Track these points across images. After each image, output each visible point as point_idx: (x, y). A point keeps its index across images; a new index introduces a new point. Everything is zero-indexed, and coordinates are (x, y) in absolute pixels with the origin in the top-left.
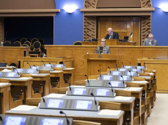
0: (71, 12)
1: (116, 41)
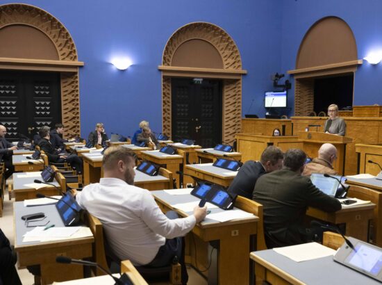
1: (379, 109)
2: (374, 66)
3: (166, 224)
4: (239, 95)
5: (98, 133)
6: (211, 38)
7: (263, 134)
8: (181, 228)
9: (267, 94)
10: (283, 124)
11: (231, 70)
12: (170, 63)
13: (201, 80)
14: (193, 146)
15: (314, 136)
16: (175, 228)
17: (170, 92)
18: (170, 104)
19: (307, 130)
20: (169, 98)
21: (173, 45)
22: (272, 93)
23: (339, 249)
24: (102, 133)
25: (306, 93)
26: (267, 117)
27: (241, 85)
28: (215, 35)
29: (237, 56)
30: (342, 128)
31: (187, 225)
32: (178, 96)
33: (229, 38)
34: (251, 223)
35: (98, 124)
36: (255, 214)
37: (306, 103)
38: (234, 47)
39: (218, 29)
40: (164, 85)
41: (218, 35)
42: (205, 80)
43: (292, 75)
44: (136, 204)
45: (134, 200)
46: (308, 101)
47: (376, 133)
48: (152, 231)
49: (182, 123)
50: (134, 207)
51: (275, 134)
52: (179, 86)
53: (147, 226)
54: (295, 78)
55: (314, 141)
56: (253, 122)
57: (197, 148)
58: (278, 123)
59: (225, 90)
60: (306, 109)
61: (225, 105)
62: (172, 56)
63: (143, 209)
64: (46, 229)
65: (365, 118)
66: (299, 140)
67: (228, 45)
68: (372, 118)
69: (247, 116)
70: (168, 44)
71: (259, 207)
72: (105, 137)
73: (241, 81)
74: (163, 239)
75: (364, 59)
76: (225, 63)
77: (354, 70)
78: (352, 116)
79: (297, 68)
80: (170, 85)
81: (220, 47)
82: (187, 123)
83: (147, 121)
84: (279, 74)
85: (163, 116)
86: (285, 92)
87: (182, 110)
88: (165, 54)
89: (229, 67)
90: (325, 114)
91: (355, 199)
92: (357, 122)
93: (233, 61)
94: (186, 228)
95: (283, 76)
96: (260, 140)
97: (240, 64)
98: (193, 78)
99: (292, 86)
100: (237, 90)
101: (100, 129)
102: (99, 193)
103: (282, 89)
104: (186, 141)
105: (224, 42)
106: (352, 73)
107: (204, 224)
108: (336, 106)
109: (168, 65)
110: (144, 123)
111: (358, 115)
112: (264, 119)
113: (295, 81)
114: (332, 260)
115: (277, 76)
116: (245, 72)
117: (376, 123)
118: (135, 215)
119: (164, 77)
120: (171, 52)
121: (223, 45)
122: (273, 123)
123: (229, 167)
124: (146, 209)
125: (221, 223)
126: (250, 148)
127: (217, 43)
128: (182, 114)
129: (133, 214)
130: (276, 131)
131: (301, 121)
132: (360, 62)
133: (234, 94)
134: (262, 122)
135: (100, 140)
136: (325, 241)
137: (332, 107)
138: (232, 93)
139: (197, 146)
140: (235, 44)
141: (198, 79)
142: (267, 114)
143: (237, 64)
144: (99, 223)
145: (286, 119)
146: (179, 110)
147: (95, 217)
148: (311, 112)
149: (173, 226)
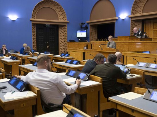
0: (124, 18)
1: (128, 37)
2: (123, 20)
3: (67, 88)
4: (66, 32)
5: (4, 49)
6: (53, 7)
7: (79, 49)
8: (73, 89)
9: (78, 31)
10: (87, 44)
11: (62, 21)
12: (35, 18)
13: (49, 25)
14: (49, 54)
15: (103, 49)
16: (71, 90)
17: (35, 31)
18: (36, 36)
19: (100, 47)
20: (35, 33)
21: (36, 9)
22: (80, 31)
23: (145, 94)
24: (5, 50)
25: (94, 31)
26: (79, 41)
27: (66, 27)
28: (55, 6)
29: (65, 15)
30: (114, 45)
31: (75, 88)
32: (39, 32)
33: (61, 7)
34: (99, 86)
35: (3, 45)
36: (99, 82)
37: (94, 35)
38: (63, 11)
39: (56, 3)
40: (33, 27)
41: (56, 6)
42: (51, 25)
43: (88, 23)
44: (55, 80)
45: (54, 78)
46: (95, 34)
47: (128, 47)
48: (61, 92)
49: (41, 44)
50: (55, 81)
51: (85, 49)
52: (39, 27)
53: (59, 89)
54: (90, 24)
55: (104, 51)
56: (73, 43)
57: (52, 55)
58: (84, 44)
59: (60, 30)
60: (94, 37)
61: (60, 36)
62: (36, 15)
63: (58, 82)
64: (12, 93)
65: (123, 41)
66: (97, 51)
67: (60, 10)
68: (126, 41)
69: (70, 41)
70: (34, 9)
71: (101, 79)
72: (7, 51)
73: (67, 26)
74: (65, 95)
75: (119, 17)
76: (59, 18)
77: (115, 21)
78: (117, 40)
79: (90, 21)
80: (35, 27)
81: (57, 11)
82: (43, 44)
83: (26, 44)
84: (83, 23)
85: (33, 41)
86: (86, 31)
87: (41, 38)
88: (33, 13)
89: (61, 19)
90: (107, 40)
91: (133, 74)
92: (120, 43)
93: (63, 17)
94: (75, 89)
95: (85, 23)
96: (79, 51)
97: (66, 18)
98: (45, 24)
99: (88, 28)
100: (65, 29)
101: (4, 48)
102: (37, 76)
103: (84, 29)
104: (46, 52)
105: (59, 8)
106: (114, 23)
107: (81, 87)
108: (112, 36)
109: (34, 18)
110: (25, 44)
111: (120, 40)
112: (78, 42)
113: (90, 26)
114: (143, 98)
115: (82, 23)
116: (68, 22)
117: (128, 43)
118: (55, 85)
119: (33, 24)
120: (35, 12)
121: (59, 10)
122: (82, 44)
123: (73, 63)
124: (59, 82)
125: (87, 86)
126: (74, 55)
127: (56, 9)
128: (41, 40)
129: (54, 84)
130: (85, 47)
131: (95, 43)
132: (117, 18)
133: (64, 31)
134: (77, 44)
135: (4, 52)
136: (135, 91)
137: (110, 37)
138: (63, 31)
139: (52, 54)
140: (64, 10)
141: (48, 25)
142: (79, 40)
143: (64, 18)
144: (38, 89)
145: (87, 42)
146: (39, 38)
147: (35, 87)
148: (97, 39)
149: (70, 89)
